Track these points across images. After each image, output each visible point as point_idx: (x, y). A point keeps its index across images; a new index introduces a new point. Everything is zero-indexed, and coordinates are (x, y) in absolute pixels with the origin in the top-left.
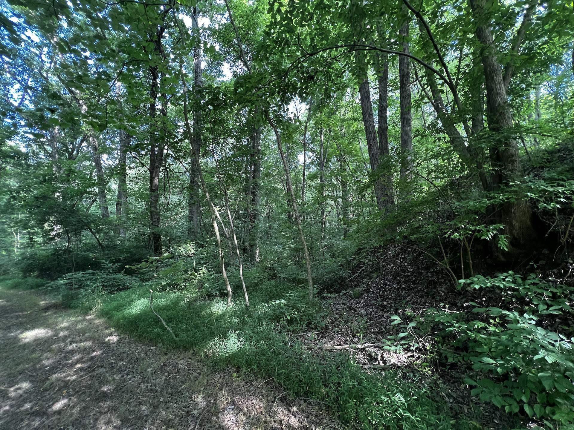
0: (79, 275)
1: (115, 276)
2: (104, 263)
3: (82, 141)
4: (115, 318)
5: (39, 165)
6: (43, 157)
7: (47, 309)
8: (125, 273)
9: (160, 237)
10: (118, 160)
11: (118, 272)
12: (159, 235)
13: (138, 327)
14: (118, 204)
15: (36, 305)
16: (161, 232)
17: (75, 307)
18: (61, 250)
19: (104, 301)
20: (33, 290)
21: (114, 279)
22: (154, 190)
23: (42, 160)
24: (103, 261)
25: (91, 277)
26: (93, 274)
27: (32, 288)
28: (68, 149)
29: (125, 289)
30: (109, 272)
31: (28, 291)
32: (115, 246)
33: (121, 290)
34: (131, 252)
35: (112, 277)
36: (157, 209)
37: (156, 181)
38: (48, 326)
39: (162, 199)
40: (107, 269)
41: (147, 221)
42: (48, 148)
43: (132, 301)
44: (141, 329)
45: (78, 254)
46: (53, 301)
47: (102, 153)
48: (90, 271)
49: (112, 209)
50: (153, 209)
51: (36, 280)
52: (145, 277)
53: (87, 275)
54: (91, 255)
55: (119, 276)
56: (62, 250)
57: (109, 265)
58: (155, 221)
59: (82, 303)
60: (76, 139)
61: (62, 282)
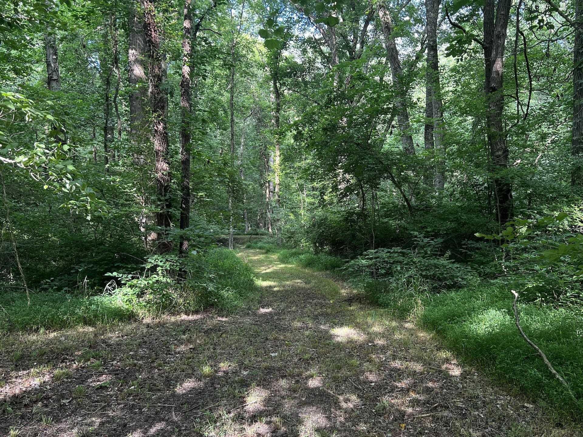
0: (383, 253)
1: (436, 261)
2: (416, 237)
3: (367, 23)
4: (450, 334)
5: (317, 79)
6: (320, 65)
7: (350, 300)
8: (450, 258)
9: (509, 191)
10: (419, 44)
11: (440, 255)
12: (508, 185)
13: (495, 358)
14: (429, 127)
15: (337, 293)
16: (512, 178)
17: (385, 305)
18: (354, 213)
19: (426, 303)
20: (328, 272)
21: (436, 266)
22: (494, 89)
23: (320, 72)
24: (416, 233)
25: (401, 258)
26: (403, 254)
27: (327, 269)
28: (348, 42)
29: (456, 287)
30: (426, 253)
31: (323, 272)
32: (428, 209)
33: (449, 288)
34: (457, 220)
35: (432, 262)
36: (501, 129)
37: (498, 66)
38: (357, 326)
39: (512, 108)
40: (422, 247)
41: (484, 156)
42: (325, 49)
43: (474, 309)
44: (500, 363)
45: (375, 222)
46: (355, 291)
47: (397, 35)
48: (398, 249)
49: (419, 139)
50: (493, 130)
51: (329, 258)
52: (488, 270)
53: (396, 255)
54: (393, 223)
55: (443, 261)
56: (356, 214)
57: (426, 240)
58: (498, 156)
59: (395, 301)
60: (357, 21)
61: (364, 262)
